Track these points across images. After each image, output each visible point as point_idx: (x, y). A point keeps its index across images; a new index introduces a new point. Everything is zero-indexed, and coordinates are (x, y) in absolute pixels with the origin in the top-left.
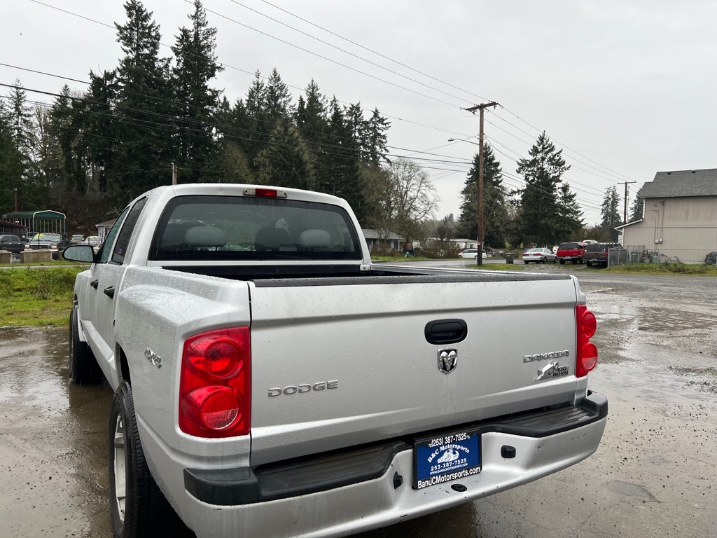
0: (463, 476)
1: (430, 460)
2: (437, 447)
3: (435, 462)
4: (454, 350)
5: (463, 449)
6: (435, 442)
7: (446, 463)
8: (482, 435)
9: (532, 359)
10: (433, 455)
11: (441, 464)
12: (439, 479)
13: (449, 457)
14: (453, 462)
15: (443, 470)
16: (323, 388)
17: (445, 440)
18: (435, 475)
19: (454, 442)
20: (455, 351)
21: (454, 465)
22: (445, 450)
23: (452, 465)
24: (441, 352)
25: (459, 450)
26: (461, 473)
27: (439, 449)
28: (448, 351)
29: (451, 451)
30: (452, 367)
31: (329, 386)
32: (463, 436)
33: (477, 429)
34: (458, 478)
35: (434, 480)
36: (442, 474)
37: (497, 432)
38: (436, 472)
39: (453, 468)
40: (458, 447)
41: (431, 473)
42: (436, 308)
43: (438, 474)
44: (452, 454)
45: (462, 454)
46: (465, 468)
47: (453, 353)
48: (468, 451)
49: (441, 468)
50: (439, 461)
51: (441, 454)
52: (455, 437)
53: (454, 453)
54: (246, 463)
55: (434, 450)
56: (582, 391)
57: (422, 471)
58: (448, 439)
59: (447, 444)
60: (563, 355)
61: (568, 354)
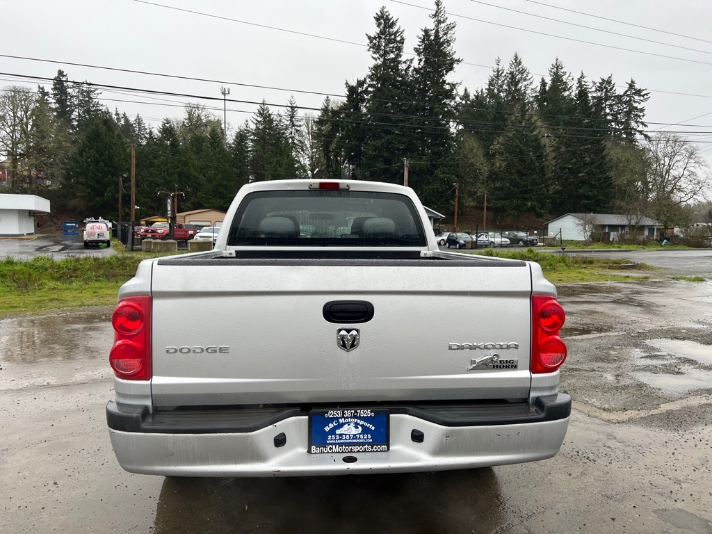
0: (365, 451)
1: (327, 429)
2: (337, 419)
3: (332, 432)
4: (355, 330)
5: (366, 424)
6: (332, 413)
7: (346, 435)
8: (391, 415)
9: (461, 348)
10: (331, 426)
11: (340, 435)
12: (336, 448)
13: (349, 430)
14: (354, 435)
15: (341, 441)
16: (215, 351)
17: (343, 414)
18: (332, 444)
19: (355, 417)
20: (357, 330)
21: (356, 439)
22: (345, 423)
23: (353, 439)
24: (340, 330)
25: (362, 426)
26: (363, 448)
27: (338, 421)
28: (348, 331)
29: (352, 425)
30: (353, 346)
31: (221, 350)
32: (367, 413)
33: (386, 408)
34: (359, 451)
35: (330, 449)
36: (341, 445)
37: (410, 414)
38: (334, 442)
39: (354, 441)
40: (362, 422)
41: (328, 442)
42: (335, 289)
43: (335, 444)
44: (354, 428)
45: (365, 430)
46: (369, 444)
47: (354, 332)
48: (373, 428)
49: (340, 439)
50: (338, 432)
51: (341, 425)
52: (356, 412)
53: (356, 427)
54: (148, 403)
55: (331, 420)
56: (541, 389)
57: (317, 438)
58: (348, 413)
59: (348, 418)
60: (508, 347)
61: (516, 347)
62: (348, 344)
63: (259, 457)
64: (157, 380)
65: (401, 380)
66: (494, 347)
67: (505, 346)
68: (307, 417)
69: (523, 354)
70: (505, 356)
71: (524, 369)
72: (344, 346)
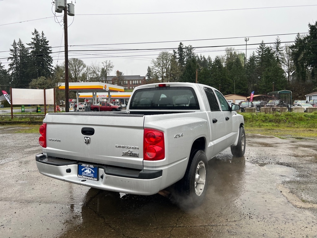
1: (82, 170)
2: (85, 167)
3: (84, 171)
5: (92, 170)
6: (83, 165)
8: (100, 169)
9: (120, 147)
10: (83, 169)
11: (86, 173)
12: (84, 177)
13: (88, 171)
14: (89, 173)
18: (83, 175)
19: (89, 167)
21: (89, 175)
24: (85, 137)
25: (91, 171)
26: (91, 178)
30: (88, 143)
31: (59, 141)
32: (92, 166)
33: (97, 166)
36: (85, 176)
40: (91, 169)
42: (84, 123)
45: (92, 172)
47: (88, 138)
48: (94, 172)
50: (85, 171)
51: (86, 170)
54: (46, 154)
55: (83, 167)
56: (148, 167)
57: (80, 172)
58: (87, 166)
59: (87, 167)
60: (135, 148)
61: (138, 149)
62: (88, 142)
63: (61, 174)
64: (47, 148)
65: (105, 157)
66: (130, 148)
67: (134, 148)
68: (77, 165)
69: (141, 152)
70: (135, 152)
71: (141, 158)
72: (86, 143)
